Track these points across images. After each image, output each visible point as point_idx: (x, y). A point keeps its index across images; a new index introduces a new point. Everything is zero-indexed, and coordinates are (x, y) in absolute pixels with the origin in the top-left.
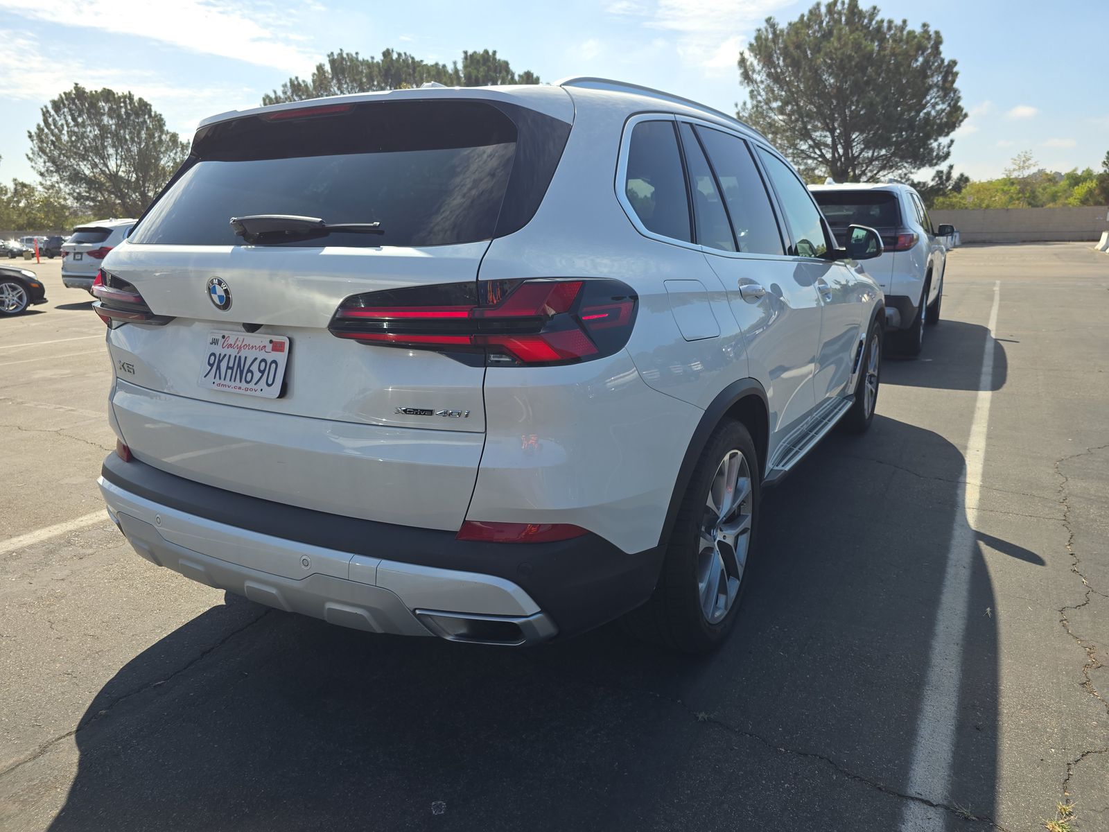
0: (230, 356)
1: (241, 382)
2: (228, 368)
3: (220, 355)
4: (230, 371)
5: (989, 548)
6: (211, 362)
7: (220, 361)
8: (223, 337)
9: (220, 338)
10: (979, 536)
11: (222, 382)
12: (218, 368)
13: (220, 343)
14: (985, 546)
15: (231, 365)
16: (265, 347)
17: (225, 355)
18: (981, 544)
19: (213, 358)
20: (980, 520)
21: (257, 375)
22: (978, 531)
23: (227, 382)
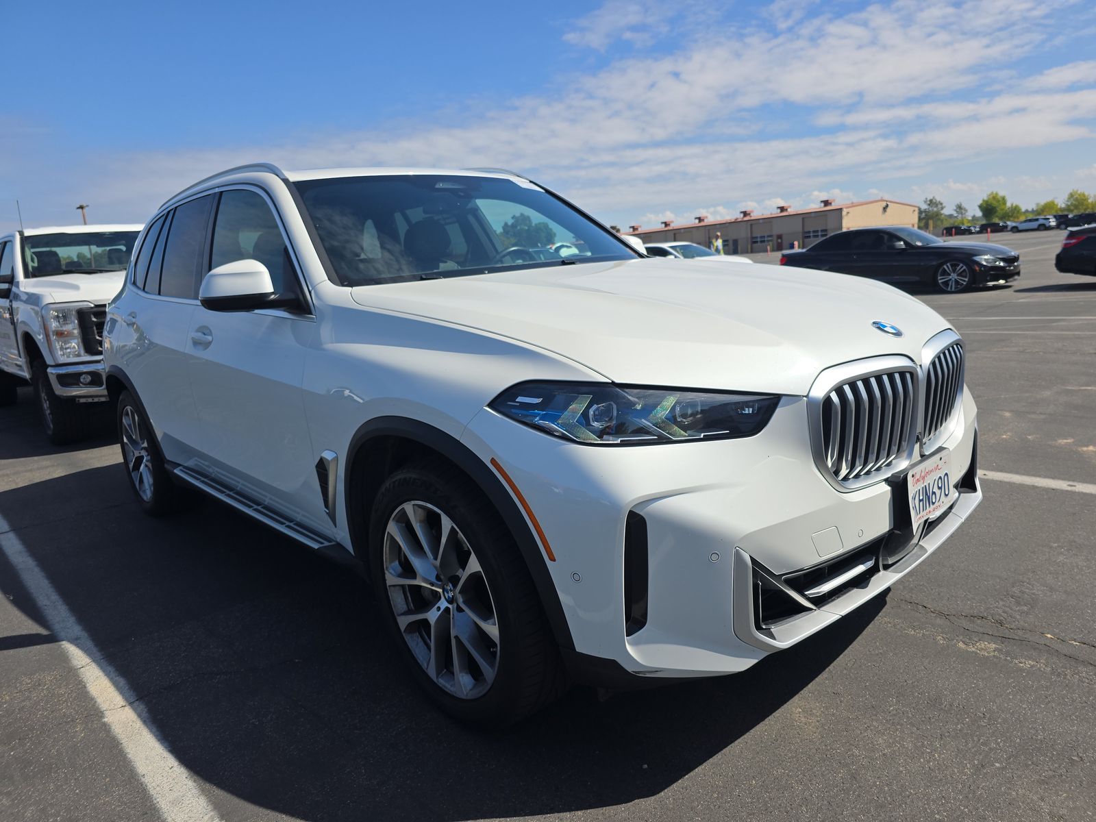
5: (34, 632)
10: (52, 639)
14: (39, 632)
18: (44, 632)
20: (64, 658)
22: (57, 643)
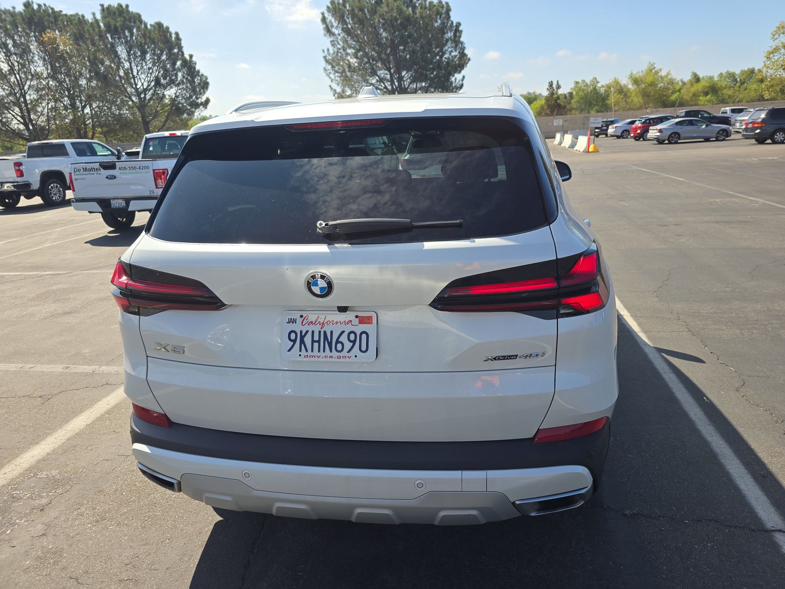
0: (313, 331)
1: (331, 352)
2: (313, 341)
3: (301, 331)
4: (316, 345)
6: (293, 338)
7: (302, 337)
8: (301, 316)
9: (298, 318)
11: (310, 353)
12: (302, 342)
13: (299, 322)
15: (316, 339)
16: (351, 321)
17: (307, 331)
19: (293, 335)
21: (348, 345)
22: (655, 346)
23: (316, 353)
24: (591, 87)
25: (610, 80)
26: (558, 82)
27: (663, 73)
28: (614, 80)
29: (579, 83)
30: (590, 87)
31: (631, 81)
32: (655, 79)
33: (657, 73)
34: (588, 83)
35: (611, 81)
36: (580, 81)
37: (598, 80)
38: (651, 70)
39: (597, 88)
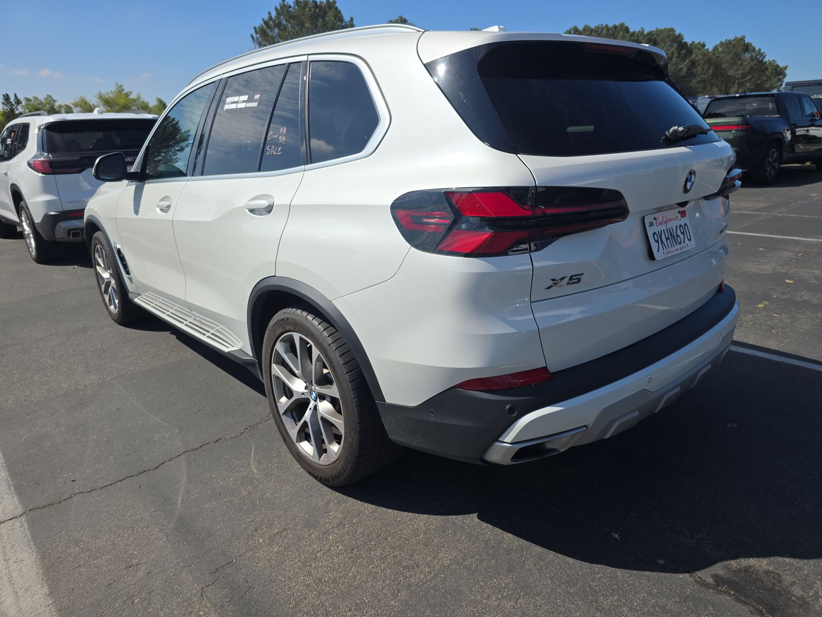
0: (664, 230)
1: (677, 245)
2: (667, 239)
3: (658, 232)
4: (668, 241)
6: (656, 239)
7: (661, 237)
8: (655, 219)
9: (653, 220)
11: (668, 250)
12: (662, 242)
13: (654, 223)
15: (667, 236)
16: (677, 217)
17: (661, 231)
19: (655, 236)
21: (682, 236)
23: (671, 249)
24: (48, 106)
25: (75, 99)
26: (15, 95)
27: (133, 96)
28: (80, 99)
29: (32, 101)
30: (46, 106)
31: (101, 101)
32: (127, 101)
33: (127, 95)
34: (43, 101)
35: (77, 100)
36: (32, 98)
37: (54, 97)
38: (121, 93)
39: (55, 107)
